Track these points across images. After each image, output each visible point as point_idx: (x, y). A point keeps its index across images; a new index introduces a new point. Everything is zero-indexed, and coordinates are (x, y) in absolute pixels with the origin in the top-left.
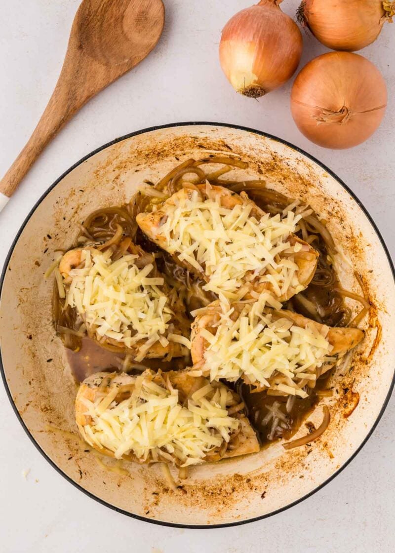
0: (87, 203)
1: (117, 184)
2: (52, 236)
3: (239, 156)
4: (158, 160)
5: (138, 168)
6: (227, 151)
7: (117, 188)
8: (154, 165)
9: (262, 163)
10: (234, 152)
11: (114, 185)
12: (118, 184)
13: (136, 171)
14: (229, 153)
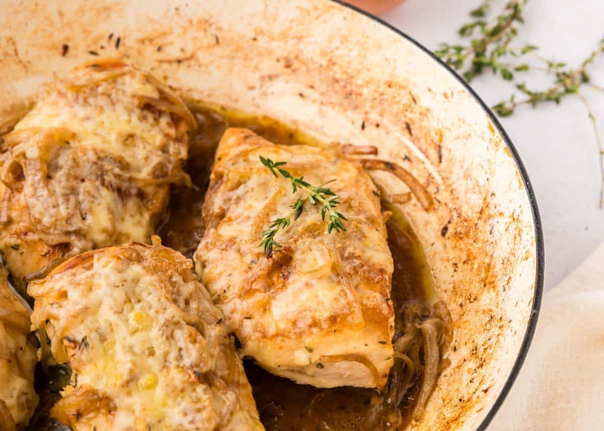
0: (203, 68)
1: (262, 86)
2: (121, 48)
3: (440, 181)
4: (341, 104)
5: (308, 92)
6: (432, 163)
7: (256, 93)
8: (328, 110)
9: (459, 216)
10: (439, 172)
11: (258, 85)
12: (264, 89)
13: (301, 95)
14: (432, 169)
